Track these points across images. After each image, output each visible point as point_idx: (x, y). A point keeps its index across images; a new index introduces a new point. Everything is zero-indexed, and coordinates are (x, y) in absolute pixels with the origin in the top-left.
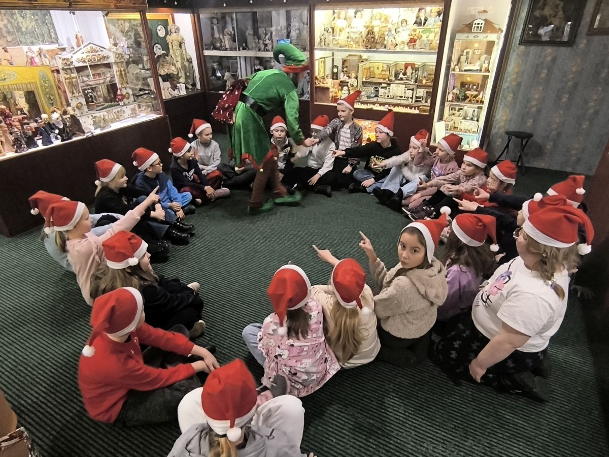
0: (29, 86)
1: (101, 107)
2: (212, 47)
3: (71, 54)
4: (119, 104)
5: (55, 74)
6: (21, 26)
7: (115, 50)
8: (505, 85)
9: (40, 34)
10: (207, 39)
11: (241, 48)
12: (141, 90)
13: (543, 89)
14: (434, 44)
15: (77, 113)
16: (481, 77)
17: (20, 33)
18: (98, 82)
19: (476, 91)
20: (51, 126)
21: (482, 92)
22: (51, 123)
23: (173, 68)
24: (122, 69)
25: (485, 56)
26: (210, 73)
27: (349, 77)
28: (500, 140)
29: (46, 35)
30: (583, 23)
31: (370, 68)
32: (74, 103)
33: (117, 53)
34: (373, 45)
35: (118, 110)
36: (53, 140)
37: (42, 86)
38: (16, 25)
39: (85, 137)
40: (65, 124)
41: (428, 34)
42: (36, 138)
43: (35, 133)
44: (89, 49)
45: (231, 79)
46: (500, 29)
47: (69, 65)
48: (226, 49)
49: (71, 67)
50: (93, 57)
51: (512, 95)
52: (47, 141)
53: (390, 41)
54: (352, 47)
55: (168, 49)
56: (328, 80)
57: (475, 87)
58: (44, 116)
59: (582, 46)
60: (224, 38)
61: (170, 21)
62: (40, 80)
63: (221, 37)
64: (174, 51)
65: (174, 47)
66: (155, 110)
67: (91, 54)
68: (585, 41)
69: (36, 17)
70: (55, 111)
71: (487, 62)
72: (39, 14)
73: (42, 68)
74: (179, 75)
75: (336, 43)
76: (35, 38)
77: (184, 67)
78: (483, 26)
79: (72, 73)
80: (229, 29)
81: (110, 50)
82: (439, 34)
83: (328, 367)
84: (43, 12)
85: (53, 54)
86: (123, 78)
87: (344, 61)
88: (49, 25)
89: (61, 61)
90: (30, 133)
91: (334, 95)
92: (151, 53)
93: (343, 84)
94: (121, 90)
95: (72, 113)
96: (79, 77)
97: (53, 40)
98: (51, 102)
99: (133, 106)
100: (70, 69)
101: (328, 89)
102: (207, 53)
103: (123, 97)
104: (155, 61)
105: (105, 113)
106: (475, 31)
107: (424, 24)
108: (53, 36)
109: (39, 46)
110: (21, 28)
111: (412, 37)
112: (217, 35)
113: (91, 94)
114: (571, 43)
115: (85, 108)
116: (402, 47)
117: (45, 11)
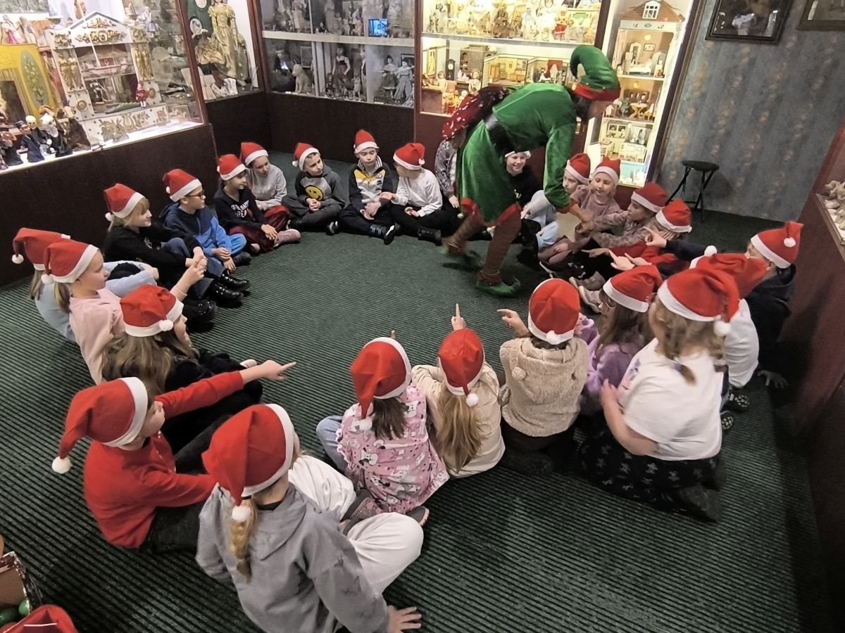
0: (6, 73)
1: (113, 109)
2: (274, 26)
3: (68, 29)
4: (140, 105)
5: (45, 58)
7: (133, 25)
8: (685, 96)
10: (267, 14)
11: (317, 30)
12: (171, 86)
13: (735, 103)
14: (589, 34)
15: (79, 116)
16: (653, 84)
18: (109, 71)
19: (645, 102)
20: (40, 134)
21: (653, 105)
22: (40, 128)
23: (218, 55)
24: (144, 53)
25: (659, 53)
26: (272, 65)
27: (470, 78)
28: (674, 172)
30: (793, 12)
31: (499, 65)
32: (73, 101)
33: (136, 30)
34: (505, 31)
35: (138, 113)
36: (44, 154)
37: (26, 74)
39: (90, 151)
40: (61, 132)
41: (581, 19)
42: (18, 151)
43: (17, 145)
44: (95, 22)
45: (302, 74)
46: (681, 15)
47: (66, 45)
48: (295, 31)
49: (69, 47)
50: (101, 34)
51: (693, 110)
52: (36, 156)
53: (528, 27)
54: (475, 34)
55: (211, 25)
56: (439, 80)
57: (643, 97)
58: (30, 119)
59: (790, 45)
60: (292, 14)
62: (23, 66)
63: (288, 12)
64: (219, 30)
65: (220, 25)
66: (193, 115)
67: (97, 30)
68: (794, 38)
70: (46, 112)
71: (661, 62)
73: (26, 48)
74: (228, 66)
75: (453, 27)
76: (13, 2)
77: (234, 53)
78: (657, 10)
79: (70, 56)
80: (300, 1)
81: (126, 25)
82: (597, 20)
83: (432, 477)
85: (42, 28)
86: (145, 67)
87: (464, 54)
89: (53, 38)
90: (10, 143)
91: (448, 101)
92: (187, 32)
93: (461, 87)
94: (142, 85)
95: (71, 115)
96: (81, 63)
97: (41, 7)
98: (39, 98)
99: (160, 108)
100: (67, 50)
101: (440, 93)
102: (268, 34)
103: (146, 95)
104: (192, 43)
105: (120, 118)
106: (647, 17)
107: (577, 4)
109: (19, 15)
111: (559, 22)
112: (282, 9)
113: (98, 89)
114: (775, 40)
115: (91, 110)
116: (545, 36)
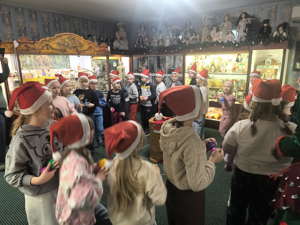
2: (137, 72)
3: (75, 73)
6: (57, 61)
7: (93, 71)
9: (63, 65)
12: (102, 89)
14: (245, 70)
17: (55, 64)
29: (66, 65)
31: (213, 82)
38: (55, 61)
41: (242, 66)
46: (280, 63)
49: (74, 78)
60: (143, 68)
61: (119, 60)
63: (142, 67)
65: (120, 71)
69: (63, 58)
72: (65, 57)
76: (61, 66)
79: (74, 80)
80: (146, 64)
81: (91, 72)
84: (67, 56)
88: (68, 61)
89: (70, 75)
106: (267, 64)
108: (68, 65)
109: (62, 70)
110: (56, 62)
111: (234, 67)
112: (140, 66)
116: (229, 72)
117: (68, 56)
